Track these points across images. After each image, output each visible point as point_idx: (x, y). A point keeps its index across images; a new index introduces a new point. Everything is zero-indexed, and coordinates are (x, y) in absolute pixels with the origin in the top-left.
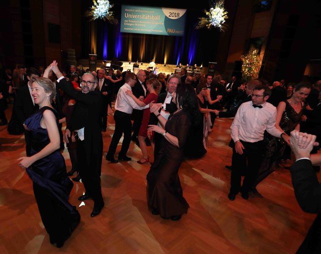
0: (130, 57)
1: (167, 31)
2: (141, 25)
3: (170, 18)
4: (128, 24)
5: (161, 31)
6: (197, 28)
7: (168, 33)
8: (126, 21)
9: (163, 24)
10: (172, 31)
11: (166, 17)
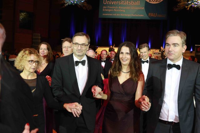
0: (111, 42)
1: (148, 15)
2: (120, 10)
3: (150, 2)
4: (107, 10)
5: (141, 16)
6: (176, 10)
7: (149, 17)
8: (104, 7)
9: (143, 8)
10: (153, 15)
11: (146, 1)
